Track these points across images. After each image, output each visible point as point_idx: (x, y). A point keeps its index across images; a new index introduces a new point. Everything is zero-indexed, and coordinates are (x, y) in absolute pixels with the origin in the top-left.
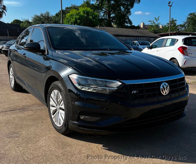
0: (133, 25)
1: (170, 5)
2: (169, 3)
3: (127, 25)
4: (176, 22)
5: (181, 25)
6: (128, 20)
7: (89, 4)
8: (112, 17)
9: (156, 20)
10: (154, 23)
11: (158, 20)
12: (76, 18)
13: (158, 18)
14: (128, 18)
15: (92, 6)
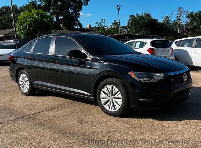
0: (83, 27)
1: (118, 8)
2: (117, 7)
3: (76, 27)
4: (118, 24)
5: (123, 27)
6: (77, 23)
7: (35, 4)
8: (61, 19)
9: (103, 22)
10: (101, 25)
11: (105, 22)
12: (30, 21)
13: (105, 20)
14: (77, 21)
15: (39, 7)
